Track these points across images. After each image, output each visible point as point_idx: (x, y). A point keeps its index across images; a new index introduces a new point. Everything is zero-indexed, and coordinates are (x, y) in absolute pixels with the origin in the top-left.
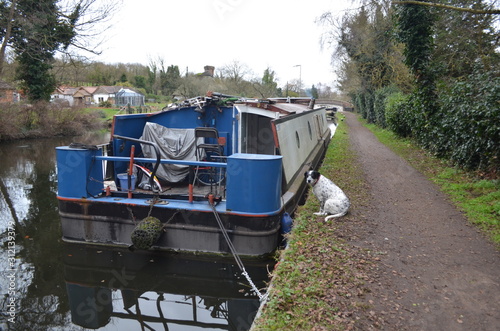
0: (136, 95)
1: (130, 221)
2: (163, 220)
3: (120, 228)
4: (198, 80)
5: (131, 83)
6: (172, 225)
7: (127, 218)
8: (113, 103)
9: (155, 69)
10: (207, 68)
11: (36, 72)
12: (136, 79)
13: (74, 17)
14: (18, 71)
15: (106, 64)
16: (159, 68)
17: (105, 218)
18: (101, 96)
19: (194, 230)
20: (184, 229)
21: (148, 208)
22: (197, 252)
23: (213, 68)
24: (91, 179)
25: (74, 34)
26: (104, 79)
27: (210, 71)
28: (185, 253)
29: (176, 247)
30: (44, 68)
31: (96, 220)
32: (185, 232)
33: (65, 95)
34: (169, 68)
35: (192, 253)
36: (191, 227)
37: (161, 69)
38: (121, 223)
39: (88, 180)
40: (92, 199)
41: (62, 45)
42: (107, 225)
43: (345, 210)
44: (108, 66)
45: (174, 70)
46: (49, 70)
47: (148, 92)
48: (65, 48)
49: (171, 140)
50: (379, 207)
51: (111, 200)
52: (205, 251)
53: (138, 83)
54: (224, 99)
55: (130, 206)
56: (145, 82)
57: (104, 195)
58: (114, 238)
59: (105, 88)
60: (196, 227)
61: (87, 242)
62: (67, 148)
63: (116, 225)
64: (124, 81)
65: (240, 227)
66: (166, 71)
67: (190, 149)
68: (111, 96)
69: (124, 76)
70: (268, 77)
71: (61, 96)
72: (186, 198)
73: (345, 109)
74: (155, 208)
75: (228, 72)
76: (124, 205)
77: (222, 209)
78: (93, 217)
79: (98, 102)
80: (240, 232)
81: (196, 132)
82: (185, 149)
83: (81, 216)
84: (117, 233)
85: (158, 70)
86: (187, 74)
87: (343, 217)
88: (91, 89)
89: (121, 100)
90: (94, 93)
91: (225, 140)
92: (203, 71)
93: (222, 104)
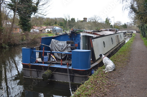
0: (60, 29)
1: (43, 71)
2: (52, 71)
3: (40, 73)
4: (81, 23)
5: (58, 25)
6: (55, 73)
7: (42, 70)
8: (52, 31)
9: (67, 19)
10: (84, 18)
11: (25, 22)
12: (60, 23)
13: (37, 4)
14: (19, 22)
15: (50, 18)
16: (68, 19)
17: (35, 70)
18: (48, 29)
19: (62, 74)
20: (59, 74)
21: (48, 67)
22: (63, 82)
23: (86, 19)
24: (32, 57)
25: (37, 9)
26: (49, 24)
27: (85, 20)
28: (59, 82)
29: (57, 80)
30: (28, 21)
31: (33, 70)
32: (59, 75)
33: (36, 29)
34: (71, 19)
35: (61, 82)
36: (61, 73)
37: (69, 19)
38: (40, 72)
39: (31, 58)
40: (32, 64)
41: (34, 13)
42: (36, 72)
43: (113, 69)
44: (51, 19)
45: (73, 20)
46: (30, 22)
47: (64, 28)
48: (34, 14)
49: (60, 45)
50: (128, 68)
51: (38, 64)
52: (65, 81)
53: (61, 25)
54: (77, 31)
55: (43, 66)
56: (63, 24)
57: (36, 63)
58: (38, 76)
59: (49, 27)
60: (63, 73)
61: (30, 77)
62: (25, 48)
63: (39, 72)
64: (56, 24)
65: (76, 74)
66: (70, 20)
67: (66, 48)
68: (51, 29)
69: (56, 22)
70: (107, 21)
71: (35, 30)
72: (60, 64)
73: (137, 32)
74: (50, 67)
75: (92, 19)
76: (41, 66)
77: (70, 68)
78: (32, 70)
79: (47, 31)
80: (76, 75)
81: (67, 42)
82: (64, 48)
83: (29, 69)
84: (39, 75)
85: (67, 20)
86: (78, 21)
87: (112, 71)
88: (45, 27)
89: (55, 31)
90: (46, 28)
91: (78, 45)
92: (83, 20)
93: (77, 33)
